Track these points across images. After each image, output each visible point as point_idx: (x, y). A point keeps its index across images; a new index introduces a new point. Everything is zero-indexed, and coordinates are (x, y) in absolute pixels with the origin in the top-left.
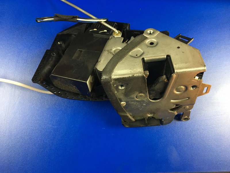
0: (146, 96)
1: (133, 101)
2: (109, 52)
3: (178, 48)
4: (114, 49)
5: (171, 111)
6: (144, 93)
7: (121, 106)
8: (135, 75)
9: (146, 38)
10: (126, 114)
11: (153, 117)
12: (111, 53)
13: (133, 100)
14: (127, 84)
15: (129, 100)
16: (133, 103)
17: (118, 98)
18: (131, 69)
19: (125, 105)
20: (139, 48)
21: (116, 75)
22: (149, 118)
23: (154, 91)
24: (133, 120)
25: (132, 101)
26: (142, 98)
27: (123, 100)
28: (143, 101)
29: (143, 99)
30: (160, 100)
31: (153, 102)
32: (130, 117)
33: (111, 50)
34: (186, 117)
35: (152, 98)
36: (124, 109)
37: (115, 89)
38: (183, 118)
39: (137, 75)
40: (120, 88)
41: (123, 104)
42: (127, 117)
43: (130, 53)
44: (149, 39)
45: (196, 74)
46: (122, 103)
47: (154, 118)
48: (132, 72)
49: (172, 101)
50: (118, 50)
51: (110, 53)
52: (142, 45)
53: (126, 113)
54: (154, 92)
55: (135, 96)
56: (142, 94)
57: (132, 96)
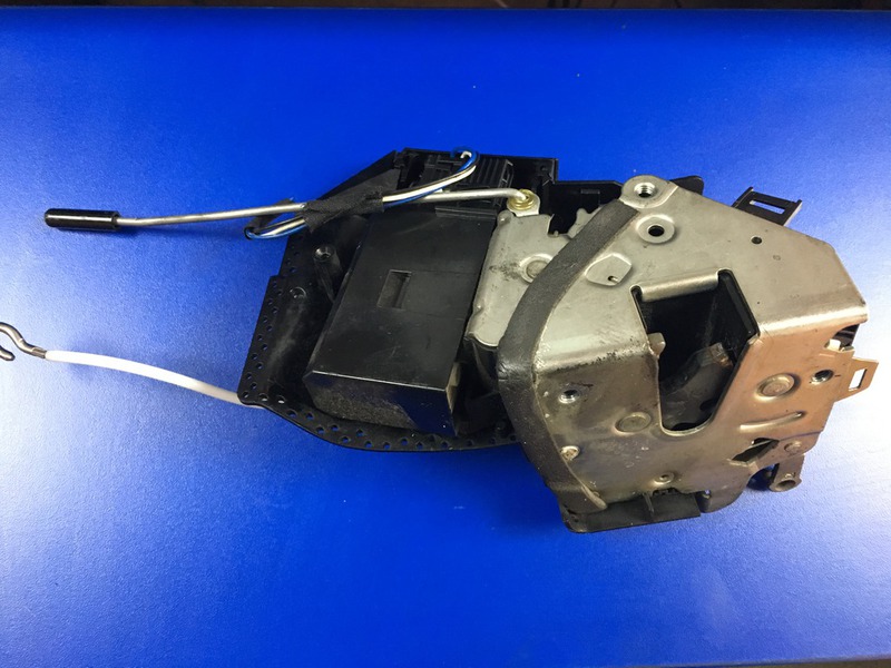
0: (653, 420)
1: (605, 440)
2: (509, 272)
3: (757, 241)
4: (523, 263)
5: (737, 464)
6: (645, 411)
7: (563, 462)
8: (619, 354)
9: (634, 213)
10: (576, 488)
11: (670, 489)
12: (516, 276)
13: (606, 436)
14: (589, 386)
15: (591, 437)
16: (604, 445)
17: (551, 436)
18: (600, 332)
19: (575, 454)
20: (614, 250)
21: (550, 359)
22: (657, 491)
23: (680, 400)
24: (602, 504)
25: (601, 441)
26: (638, 428)
27: (568, 440)
28: (642, 438)
29: (642, 432)
30: (702, 427)
31: (676, 437)
32: (591, 495)
33: (515, 264)
34: (789, 476)
35: (673, 424)
36: (570, 470)
37: (545, 407)
38: (777, 481)
39: (627, 351)
40: (564, 400)
41: (568, 453)
42: (583, 495)
43: (585, 273)
44: (644, 216)
45: (834, 334)
46: (565, 449)
47: (676, 490)
48: (607, 342)
49: (744, 428)
50: (542, 266)
51: (514, 278)
52: (623, 238)
53: (578, 483)
54: (683, 403)
55: (614, 423)
56: (640, 415)
57: (603, 424)
